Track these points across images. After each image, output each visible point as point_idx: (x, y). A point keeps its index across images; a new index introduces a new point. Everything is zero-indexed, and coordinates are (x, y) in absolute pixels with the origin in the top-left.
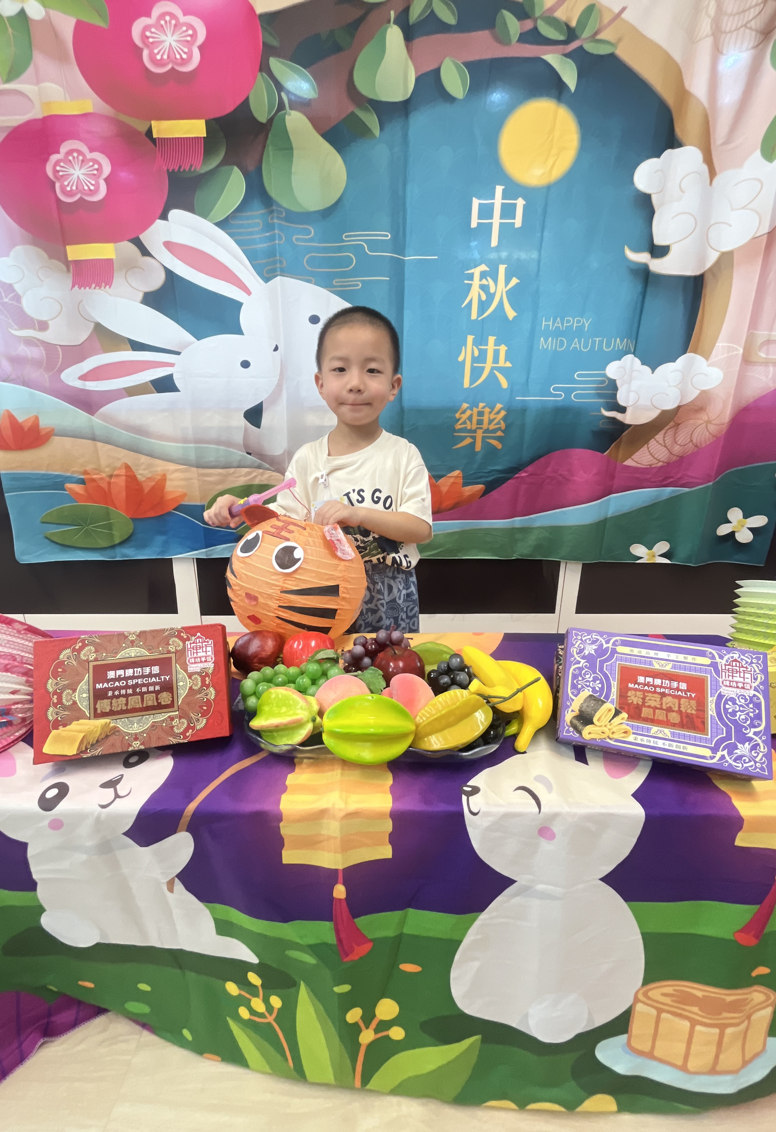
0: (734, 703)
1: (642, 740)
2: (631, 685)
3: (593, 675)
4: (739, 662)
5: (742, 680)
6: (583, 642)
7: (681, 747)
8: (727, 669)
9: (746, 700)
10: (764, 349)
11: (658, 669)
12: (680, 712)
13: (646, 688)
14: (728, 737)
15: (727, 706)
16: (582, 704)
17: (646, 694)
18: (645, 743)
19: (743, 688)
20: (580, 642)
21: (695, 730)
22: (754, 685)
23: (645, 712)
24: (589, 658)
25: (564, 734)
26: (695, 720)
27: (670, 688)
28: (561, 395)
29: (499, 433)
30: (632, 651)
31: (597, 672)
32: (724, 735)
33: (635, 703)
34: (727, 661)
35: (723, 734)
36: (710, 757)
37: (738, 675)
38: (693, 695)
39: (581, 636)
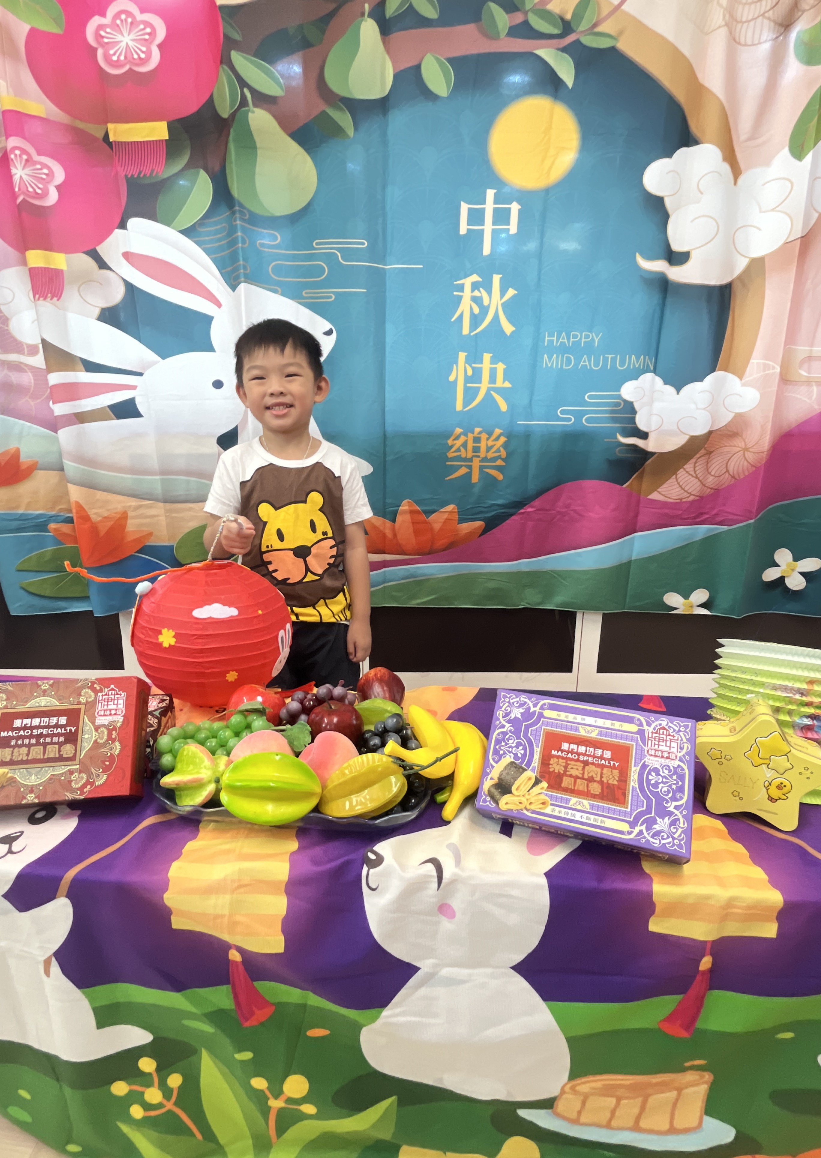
0: (658, 774)
1: (560, 812)
2: (554, 752)
3: (516, 741)
4: (667, 730)
5: (667, 749)
6: (511, 705)
7: (599, 821)
8: (653, 737)
9: (670, 771)
10: (806, 366)
11: (583, 736)
12: (601, 782)
13: (570, 755)
14: (649, 811)
15: (650, 777)
16: (502, 771)
17: (569, 762)
18: (562, 815)
19: (668, 758)
20: (507, 704)
21: (615, 802)
22: (679, 755)
23: (567, 782)
24: (515, 722)
25: (481, 803)
26: (616, 789)
27: (594, 757)
28: (570, 420)
29: (499, 462)
30: (559, 715)
31: (522, 737)
32: (644, 809)
33: (556, 771)
34: (654, 729)
35: (643, 807)
36: (628, 832)
37: (664, 744)
38: (617, 765)
39: (509, 698)
